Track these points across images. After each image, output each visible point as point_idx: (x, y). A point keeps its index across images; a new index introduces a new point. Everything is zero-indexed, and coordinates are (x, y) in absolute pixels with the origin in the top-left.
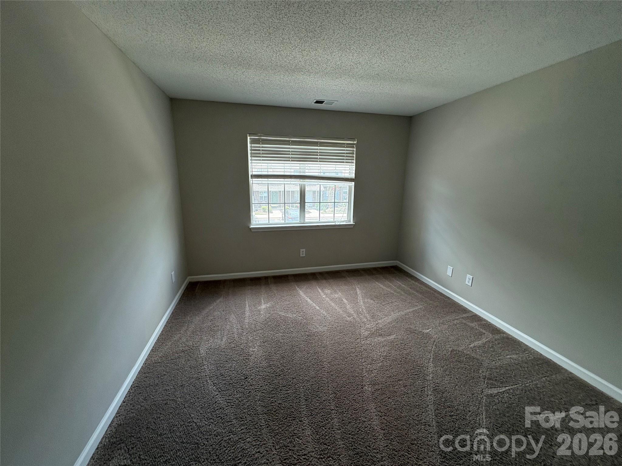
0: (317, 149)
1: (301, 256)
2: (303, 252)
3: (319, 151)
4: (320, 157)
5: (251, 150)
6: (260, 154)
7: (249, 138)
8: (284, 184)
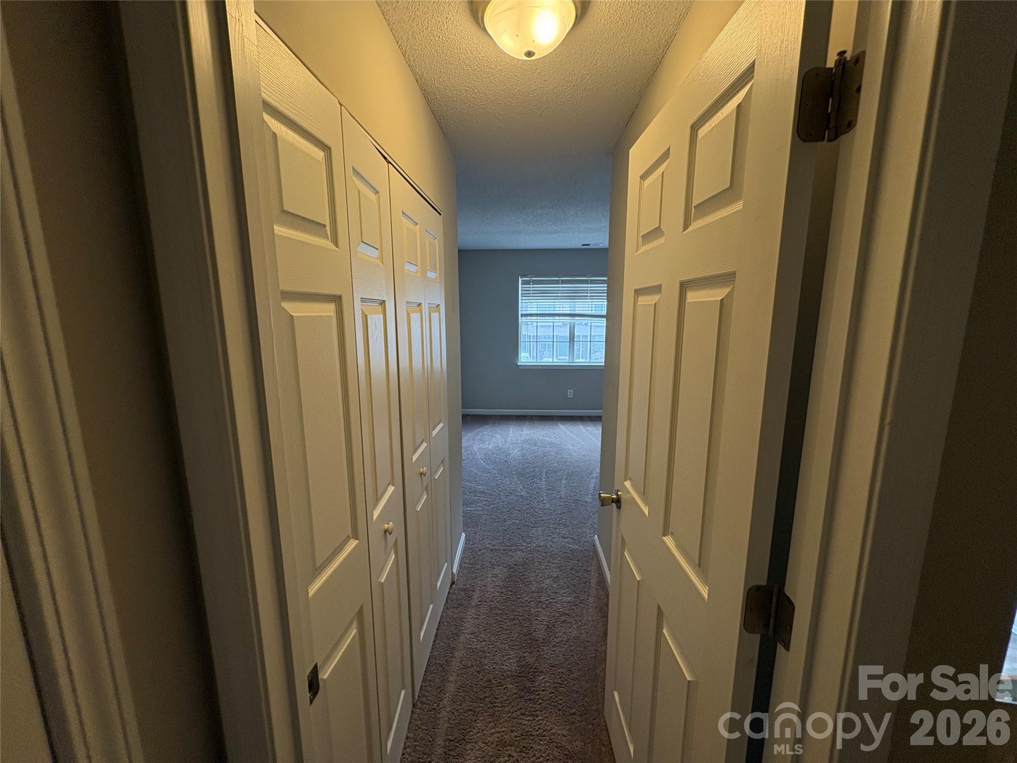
0: (588, 287)
1: (569, 397)
2: (570, 393)
3: (589, 289)
4: (591, 294)
5: (522, 290)
6: (530, 294)
7: (520, 279)
8: (553, 322)
